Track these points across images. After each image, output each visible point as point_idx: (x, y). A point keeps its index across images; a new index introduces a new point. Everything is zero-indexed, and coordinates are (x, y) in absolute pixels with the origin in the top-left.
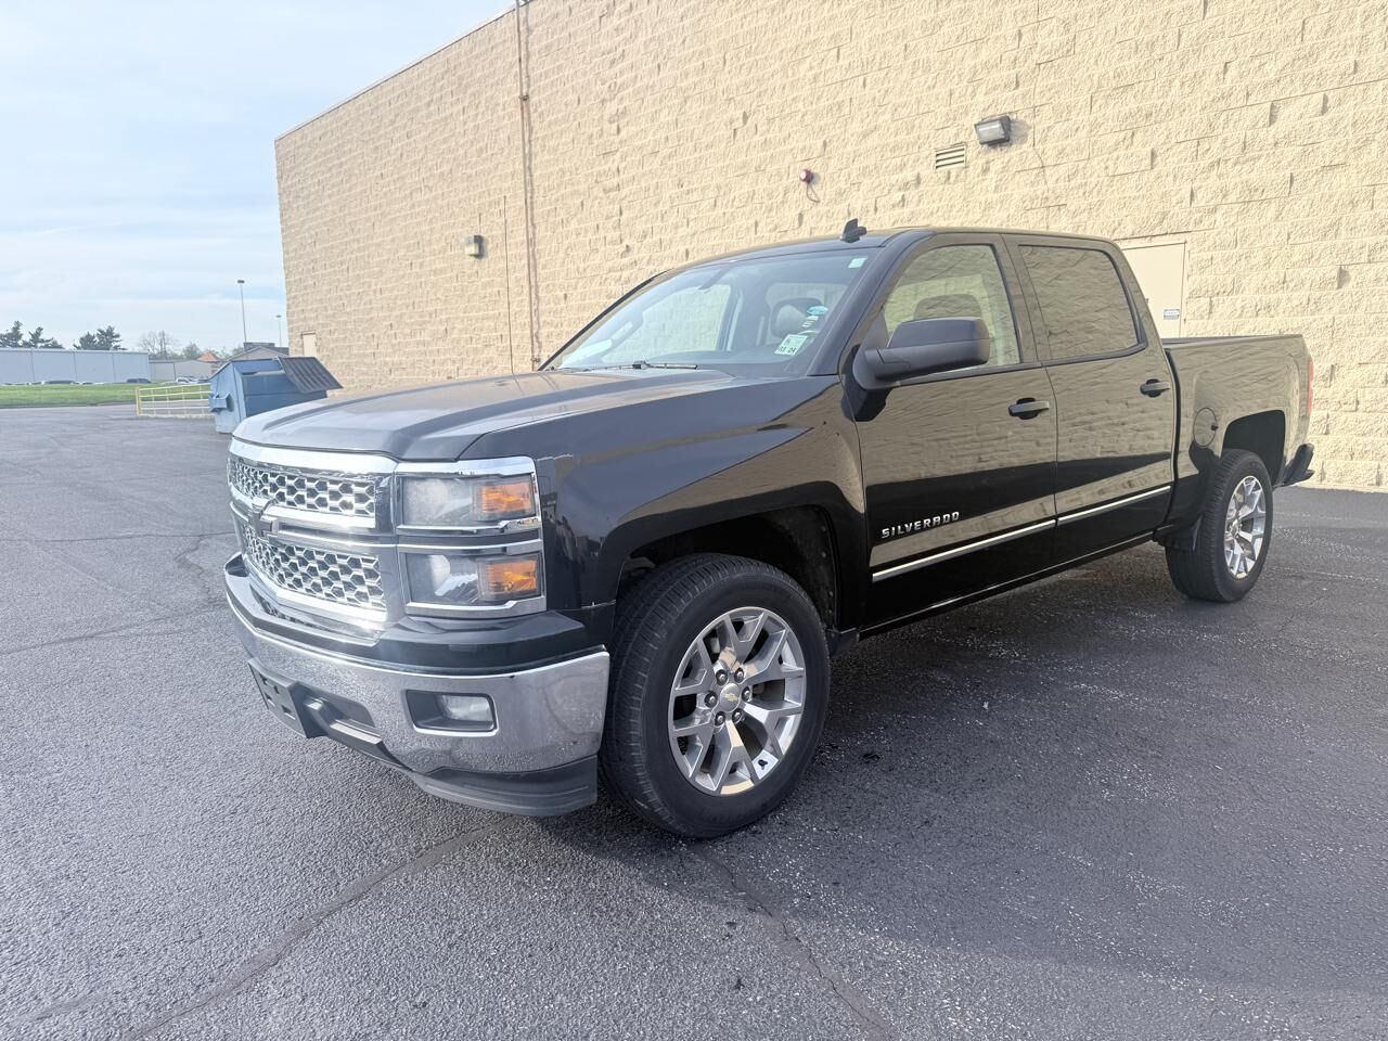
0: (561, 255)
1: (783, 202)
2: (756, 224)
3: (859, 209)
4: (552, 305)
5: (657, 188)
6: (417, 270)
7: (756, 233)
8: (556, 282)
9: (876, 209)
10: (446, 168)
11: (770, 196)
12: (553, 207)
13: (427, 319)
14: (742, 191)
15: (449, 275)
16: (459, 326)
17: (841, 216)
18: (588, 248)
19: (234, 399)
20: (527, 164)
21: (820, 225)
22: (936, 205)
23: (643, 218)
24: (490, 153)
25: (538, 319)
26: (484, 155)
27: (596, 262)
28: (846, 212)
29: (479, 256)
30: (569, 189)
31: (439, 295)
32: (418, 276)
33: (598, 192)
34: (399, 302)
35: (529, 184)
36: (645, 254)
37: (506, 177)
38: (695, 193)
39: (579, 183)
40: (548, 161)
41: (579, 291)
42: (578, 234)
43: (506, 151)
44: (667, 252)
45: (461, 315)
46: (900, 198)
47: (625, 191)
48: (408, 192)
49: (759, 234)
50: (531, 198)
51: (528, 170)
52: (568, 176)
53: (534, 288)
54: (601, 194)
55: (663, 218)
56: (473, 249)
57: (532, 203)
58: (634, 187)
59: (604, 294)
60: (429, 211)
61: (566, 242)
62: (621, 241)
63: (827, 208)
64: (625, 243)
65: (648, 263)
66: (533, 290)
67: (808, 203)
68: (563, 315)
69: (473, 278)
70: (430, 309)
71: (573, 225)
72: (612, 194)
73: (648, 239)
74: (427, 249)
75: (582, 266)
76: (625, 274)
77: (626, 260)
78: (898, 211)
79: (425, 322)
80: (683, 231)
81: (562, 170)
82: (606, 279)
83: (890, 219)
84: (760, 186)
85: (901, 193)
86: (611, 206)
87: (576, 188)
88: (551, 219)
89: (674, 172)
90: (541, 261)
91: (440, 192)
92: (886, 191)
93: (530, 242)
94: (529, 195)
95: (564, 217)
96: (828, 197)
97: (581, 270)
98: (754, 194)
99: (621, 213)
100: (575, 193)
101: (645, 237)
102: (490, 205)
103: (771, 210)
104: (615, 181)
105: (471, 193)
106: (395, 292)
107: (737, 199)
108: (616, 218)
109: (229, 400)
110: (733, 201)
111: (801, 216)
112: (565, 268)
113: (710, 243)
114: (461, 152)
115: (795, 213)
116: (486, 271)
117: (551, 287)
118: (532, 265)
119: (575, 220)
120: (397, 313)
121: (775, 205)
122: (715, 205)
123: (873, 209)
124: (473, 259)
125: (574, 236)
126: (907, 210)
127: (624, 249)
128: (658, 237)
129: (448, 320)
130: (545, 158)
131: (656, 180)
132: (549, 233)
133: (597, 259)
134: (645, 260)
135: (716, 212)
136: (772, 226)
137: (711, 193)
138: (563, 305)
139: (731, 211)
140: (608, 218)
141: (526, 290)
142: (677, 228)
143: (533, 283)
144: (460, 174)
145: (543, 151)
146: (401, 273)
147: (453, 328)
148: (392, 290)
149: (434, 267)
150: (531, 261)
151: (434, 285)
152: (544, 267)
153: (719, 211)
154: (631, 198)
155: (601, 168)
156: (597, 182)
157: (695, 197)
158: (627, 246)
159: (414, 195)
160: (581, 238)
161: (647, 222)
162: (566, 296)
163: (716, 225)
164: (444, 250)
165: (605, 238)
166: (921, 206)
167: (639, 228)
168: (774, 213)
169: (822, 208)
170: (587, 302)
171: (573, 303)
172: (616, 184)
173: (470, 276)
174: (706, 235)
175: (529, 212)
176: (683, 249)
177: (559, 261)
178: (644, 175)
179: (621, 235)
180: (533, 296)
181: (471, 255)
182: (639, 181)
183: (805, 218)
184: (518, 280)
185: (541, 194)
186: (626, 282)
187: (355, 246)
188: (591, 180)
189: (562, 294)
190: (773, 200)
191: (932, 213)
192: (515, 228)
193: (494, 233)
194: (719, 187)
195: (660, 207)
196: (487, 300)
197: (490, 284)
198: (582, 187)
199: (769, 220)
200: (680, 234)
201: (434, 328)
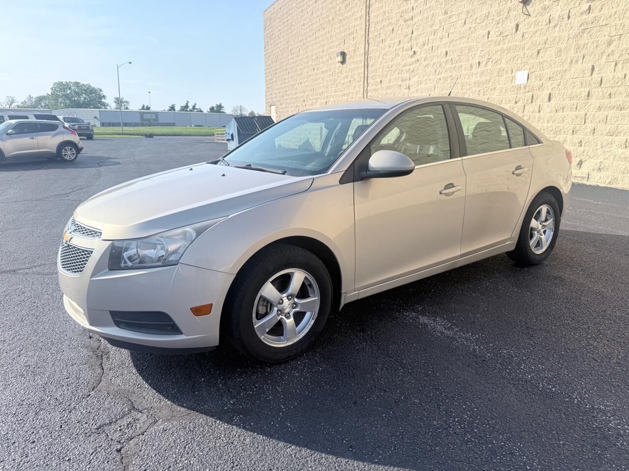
0: (381, 59)
1: (507, 18)
2: (489, 33)
3: (557, 17)
4: (374, 87)
5: (433, 16)
6: (316, 72)
7: (488, 38)
8: (377, 74)
9: (569, 17)
10: (331, 18)
11: (499, 14)
12: (378, 33)
13: (319, 96)
14: (482, 13)
15: (329, 73)
16: (331, 100)
17: (544, 23)
18: (394, 54)
19: (234, 135)
20: (368, 11)
21: (529, 30)
22: (614, 10)
23: (424, 35)
24: (351, 7)
25: (367, 94)
26: (348, 8)
27: (398, 61)
28: (548, 20)
29: (343, 62)
30: (387, 22)
31: (324, 84)
32: (316, 75)
33: (401, 22)
34: (308, 89)
35: (368, 21)
36: (423, 55)
37: (357, 19)
38: (454, 17)
39: (392, 18)
40: (378, 8)
41: (388, 78)
42: (390, 47)
43: (358, 5)
44: (435, 54)
45: (333, 94)
46: (587, 8)
47: (415, 20)
48: (314, 32)
49: (490, 39)
50: (369, 29)
51: (368, 13)
52: (387, 15)
53: (366, 78)
54: (403, 23)
55: (435, 33)
56: (340, 59)
57: (368, 32)
58: (420, 17)
59: (400, 79)
60: (323, 40)
61: (383, 52)
62: (411, 49)
63: (534, 19)
64: (413, 50)
65: (425, 60)
66: (366, 79)
67: (523, 17)
68: (379, 92)
69: (339, 74)
70: (320, 91)
71: (388, 41)
72: (408, 23)
73: (426, 47)
74: (321, 60)
75: (390, 64)
76: (412, 67)
77: (413, 59)
78: (584, 17)
79: (318, 98)
80: (445, 40)
81: (384, 12)
82: (402, 71)
83: (578, 22)
84: (492, 9)
85: (588, 4)
86: (408, 30)
87: (390, 21)
88: (377, 40)
89: (443, 5)
90: (370, 63)
91: (328, 30)
92: (578, 4)
93: (366, 53)
94: (367, 27)
95: (384, 38)
96: (536, 11)
97: (390, 66)
98: (489, 14)
99: (412, 33)
100: (391, 23)
101: (424, 45)
102: (349, 35)
103: (498, 23)
104: (411, 14)
105: (341, 29)
106: (307, 84)
107: (478, 18)
108: (410, 36)
109: (232, 135)
110: (476, 20)
111: (517, 26)
112: (382, 66)
113: (461, 46)
114: (338, 8)
115: (514, 24)
116: (345, 71)
117: (374, 77)
118: (366, 66)
119: (389, 39)
120: (307, 94)
121: (501, 20)
122: (465, 23)
123: (566, 17)
124: (340, 64)
125: (388, 48)
126: (591, 15)
127: (412, 53)
128: (431, 45)
129: (327, 97)
130: (377, 6)
131: (432, 13)
132: (376, 47)
133: (399, 59)
134: (423, 59)
135: (465, 28)
136: (498, 33)
137: (463, 17)
138: (379, 86)
139: (474, 25)
140: (405, 36)
141: (362, 79)
142: (442, 39)
143: (366, 76)
144: (337, 20)
145: (376, 2)
146: (309, 74)
147: (329, 101)
148: (305, 82)
149: (323, 70)
150: (366, 63)
151: (323, 79)
152: (372, 66)
153: (467, 26)
154: (418, 24)
155: (404, 8)
156: (401, 17)
157: (454, 19)
158: (414, 52)
159: (317, 32)
160: (391, 49)
161: (426, 37)
162: (381, 82)
163: (465, 35)
164: (328, 61)
165: (403, 47)
166: (603, 12)
167: (421, 40)
168: (500, 25)
169: (532, 19)
170: (391, 84)
171: (384, 85)
172: (411, 17)
173: (338, 73)
174: (458, 42)
175: (367, 36)
176: (444, 51)
177: (379, 63)
178: (426, 9)
179: (411, 46)
180: (366, 82)
181: (339, 62)
182: (424, 13)
183: (520, 26)
184: (359, 74)
185: (373, 26)
186: (412, 72)
187: (292, 61)
188: (398, 15)
189: (379, 80)
190: (501, 17)
191: (610, 16)
192: (360, 46)
193: (350, 49)
194: (468, 12)
195: (434, 28)
196: (344, 85)
197: (347, 77)
198: (394, 20)
199: (496, 30)
200: (443, 42)
201: (321, 101)
